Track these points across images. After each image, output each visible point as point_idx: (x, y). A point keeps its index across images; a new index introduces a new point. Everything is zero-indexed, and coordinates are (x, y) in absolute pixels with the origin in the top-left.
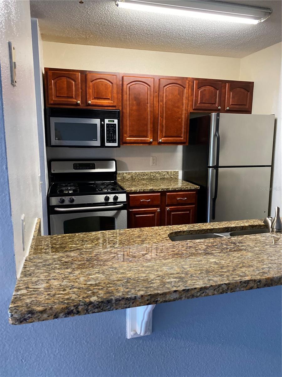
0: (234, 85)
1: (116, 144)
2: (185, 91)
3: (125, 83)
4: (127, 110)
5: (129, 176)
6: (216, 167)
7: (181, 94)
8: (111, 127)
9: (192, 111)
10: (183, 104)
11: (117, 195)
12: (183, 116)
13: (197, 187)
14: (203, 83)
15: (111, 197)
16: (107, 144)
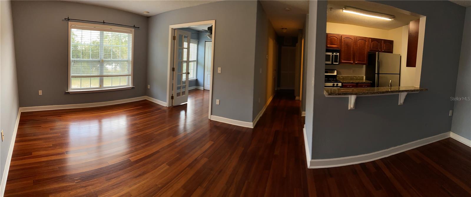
0: (385, 41)
1: (338, 63)
2: (367, 43)
3: (342, 38)
4: (343, 49)
5: (342, 77)
6: (378, 74)
7: (365, 44)
8: (336, 56)
9: (369, 51)
10: (365, 48)
11: (338, 83)
12: (366, 53)
13: (371, 82)
14: (373, 40)
15: (336, 84)
16: (334, 63)
